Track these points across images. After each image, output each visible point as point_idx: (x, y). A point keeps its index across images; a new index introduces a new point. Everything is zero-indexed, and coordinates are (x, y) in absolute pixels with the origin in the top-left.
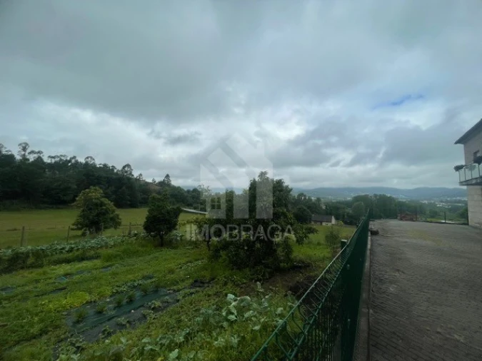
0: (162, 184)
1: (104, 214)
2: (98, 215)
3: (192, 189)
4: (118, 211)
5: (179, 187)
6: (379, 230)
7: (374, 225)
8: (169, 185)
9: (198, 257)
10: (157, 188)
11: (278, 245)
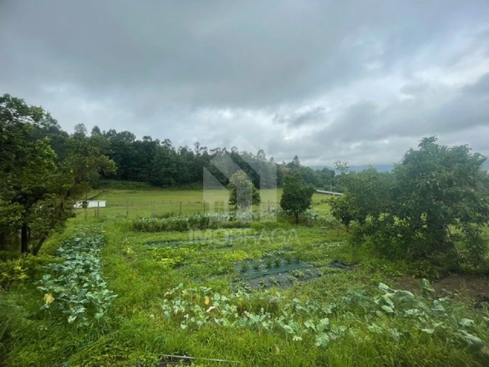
0: (291, 165)
3: (321, 169)
5: (308, 168)
8: (298, 166)
9: (336, 238)
10: (288, 169)
11: (456, 237)
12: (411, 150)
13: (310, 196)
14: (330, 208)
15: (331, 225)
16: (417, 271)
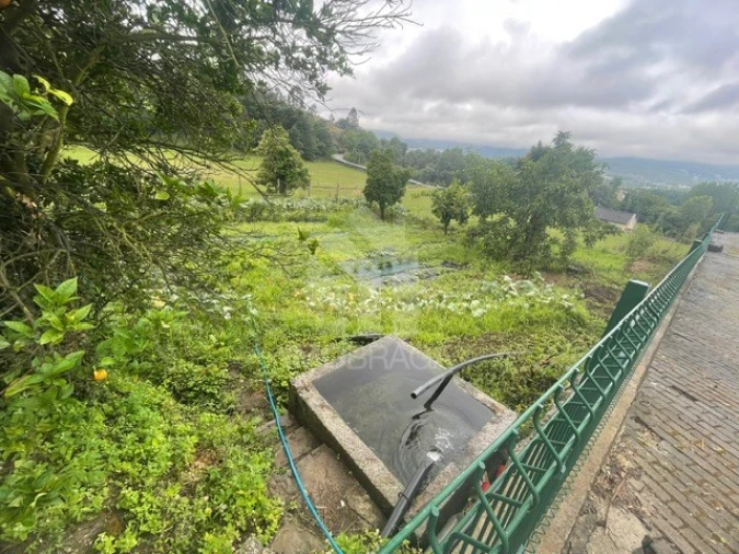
0: (343, 124)
1: (291, 167)
2: (284, 167)
3: (389, 139)
4: (306, 165)
5: (371, 132)
6: (725, 247)
7: (717, 239)
8: (354, 127)
9: (435, 239)
10: (339, 131)
11: (554, 241)
12: (540, 144)
13: (404, 184)
14: (431, 203)
15: (424, 224)
16: (519, 269)
